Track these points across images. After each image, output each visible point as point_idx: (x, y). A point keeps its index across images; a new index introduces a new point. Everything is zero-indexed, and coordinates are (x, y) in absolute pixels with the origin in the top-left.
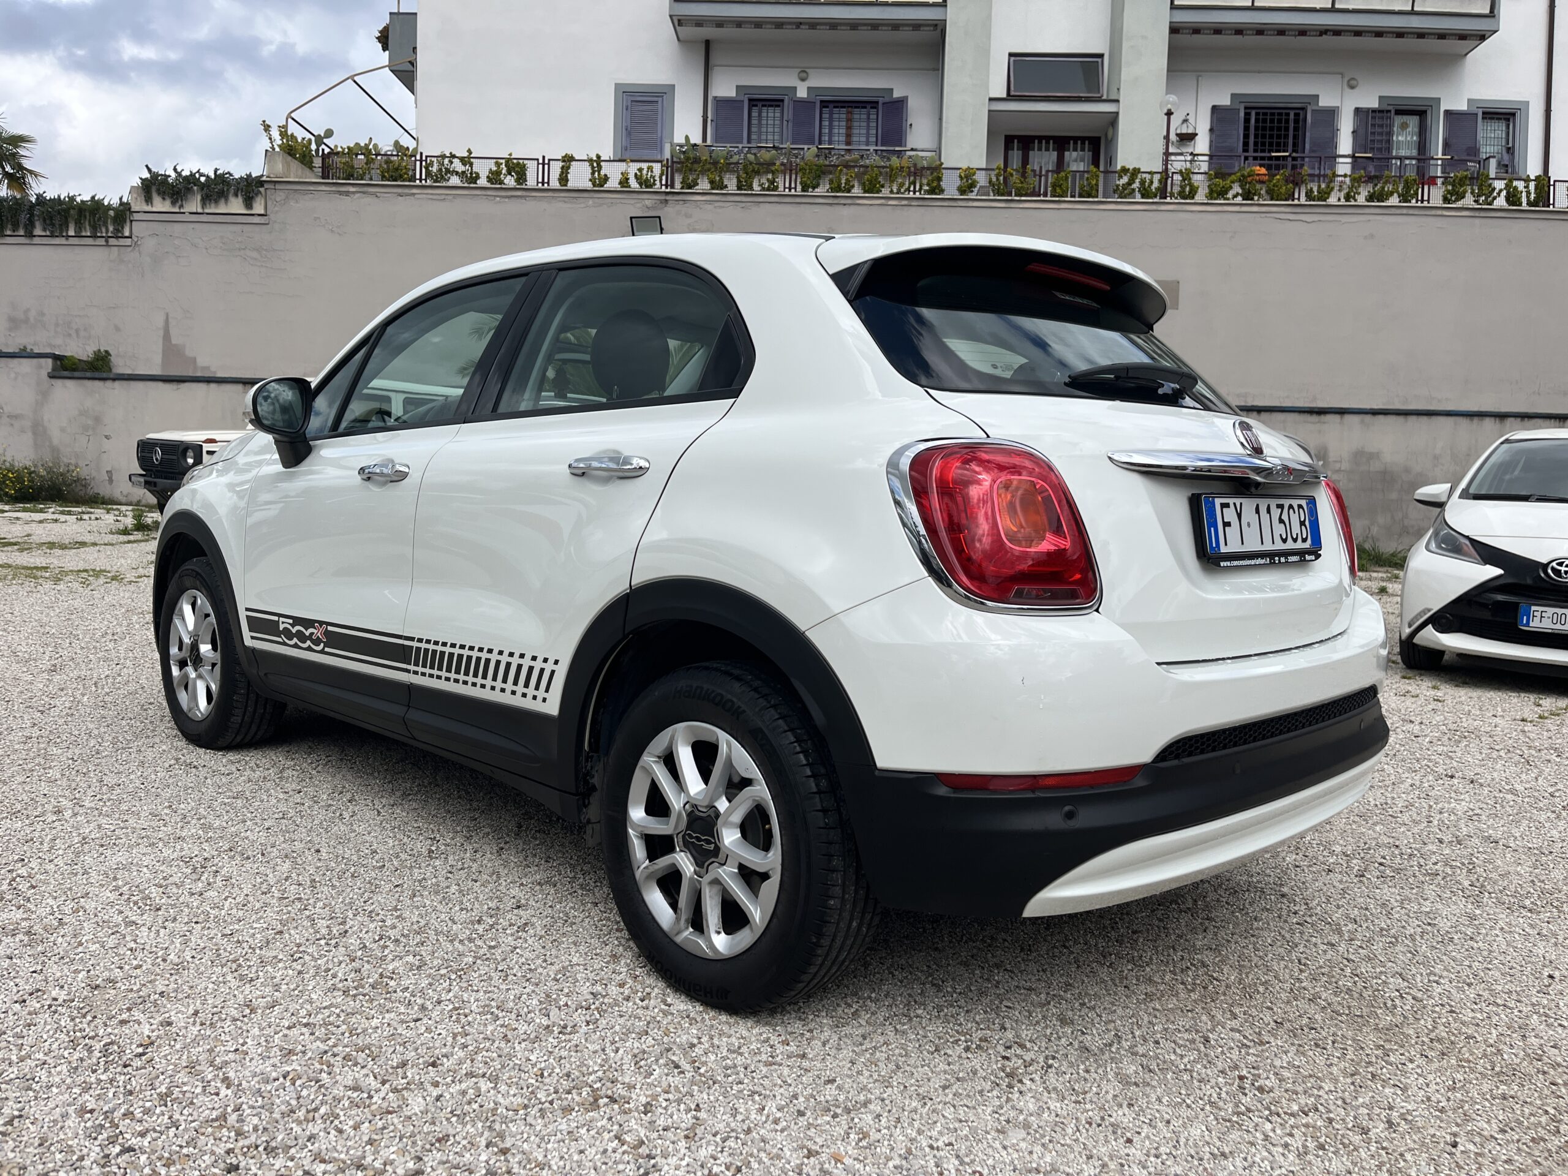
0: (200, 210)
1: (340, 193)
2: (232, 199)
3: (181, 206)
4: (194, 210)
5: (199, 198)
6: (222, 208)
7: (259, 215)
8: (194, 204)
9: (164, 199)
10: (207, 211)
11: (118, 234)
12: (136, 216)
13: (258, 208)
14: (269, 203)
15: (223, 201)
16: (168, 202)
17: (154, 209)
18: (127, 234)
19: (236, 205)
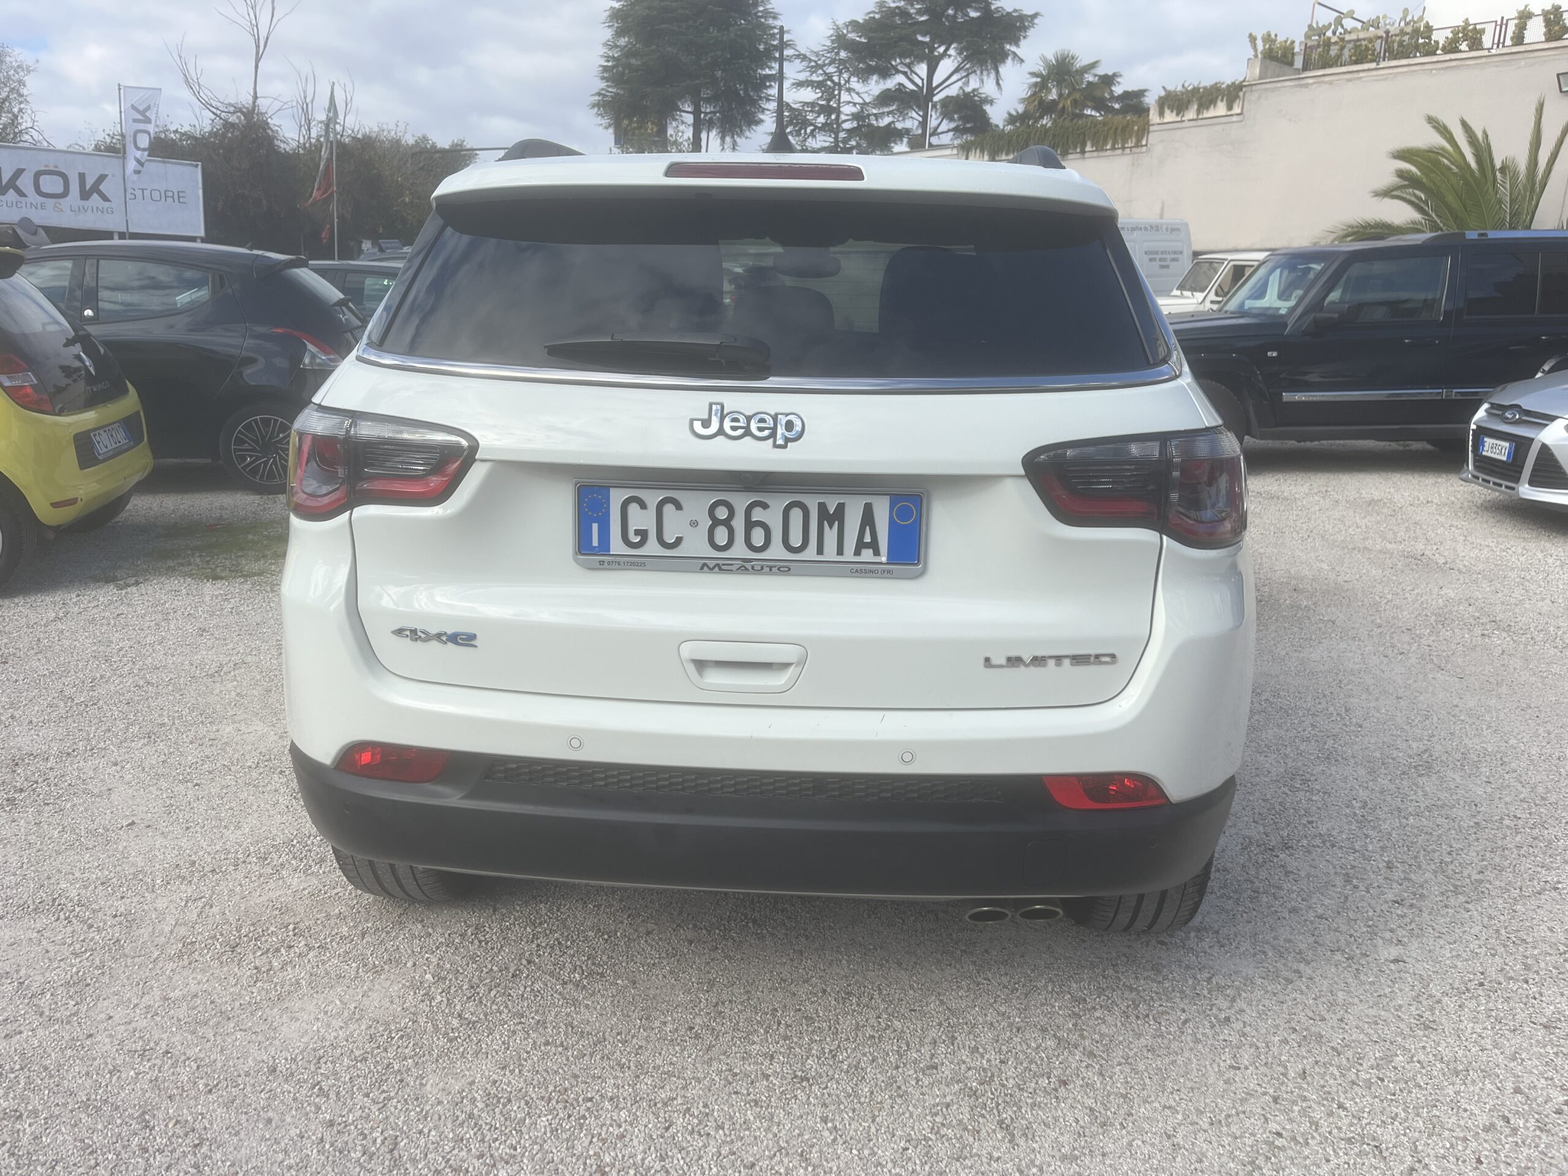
0: (1195, 117)
2: (1218, 104)
3: (1183, 116)
4: (1192, 118)
5: (1196, 107)
6: (1211, 113)
7: (1237, 114)
8: (1191, 114)
9: (1172, 111)
10: (1200, 117)
11: (1138, 145)
12: (1152, 128)
13: (1237, 109)
14: (1246, 103)
15: (1212, 106)
16: (1175, 113)
17: (1166, 121)
18: (1144, 143)
19: (1221, 109)
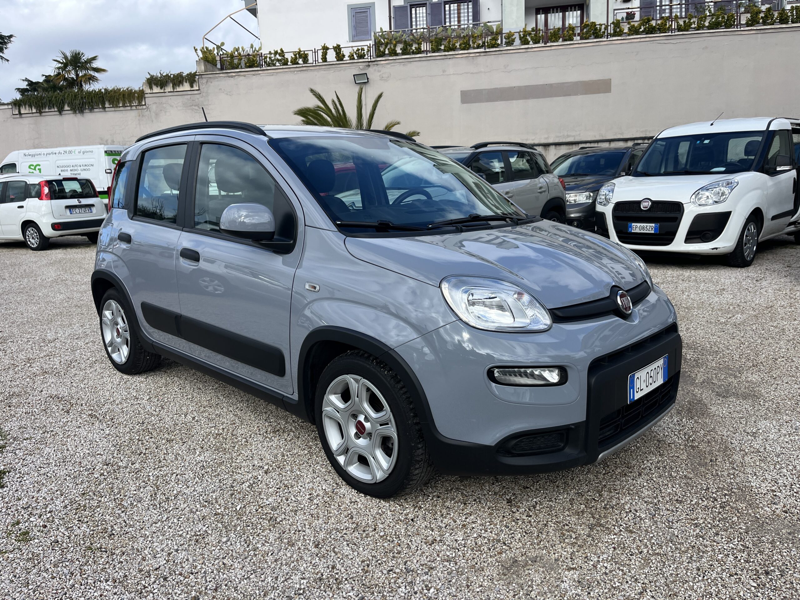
0: (172, 90)
1: (229, 77)
2: (185, 83)
3: (164, 89)
4: (170, 90)
5: (171, 85)
6: (181, 88)
7: (196, 90)
8: (169, 88)
9: (157, 87)
10: (175, 90)
11: (140, 104)
12: (146, 96)
13: (195, 87)
14: (200, 84)
15: (181, 85)
16: (159, 88)
17: (154, 92)
18: (144, 103)
19: (186, 86)
